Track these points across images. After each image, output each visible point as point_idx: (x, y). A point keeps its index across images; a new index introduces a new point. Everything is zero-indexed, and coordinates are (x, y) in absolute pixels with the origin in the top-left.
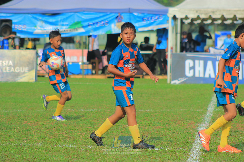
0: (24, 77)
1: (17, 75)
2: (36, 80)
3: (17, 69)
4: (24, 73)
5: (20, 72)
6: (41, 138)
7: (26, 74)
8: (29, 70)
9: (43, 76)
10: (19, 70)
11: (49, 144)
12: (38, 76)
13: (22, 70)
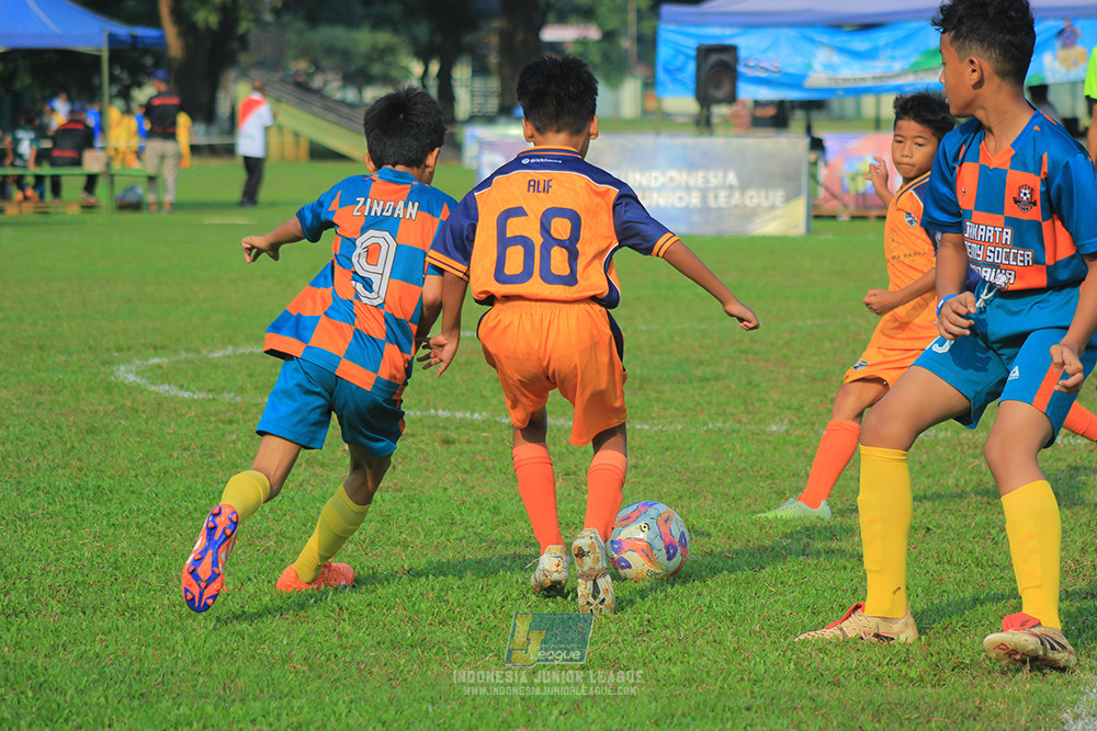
0: (773, 219)
1: (750, 214)
2: (809, 229)
3: (752, 197)
4: (773, 207)
5: (759, 205)
6: (789, 408)
7: (778, 212)
8: (789, 198)
9: (833, 217)
10: (755, 201)
11: (809, 426)
12: (817, 217)
13: (767, 197)
